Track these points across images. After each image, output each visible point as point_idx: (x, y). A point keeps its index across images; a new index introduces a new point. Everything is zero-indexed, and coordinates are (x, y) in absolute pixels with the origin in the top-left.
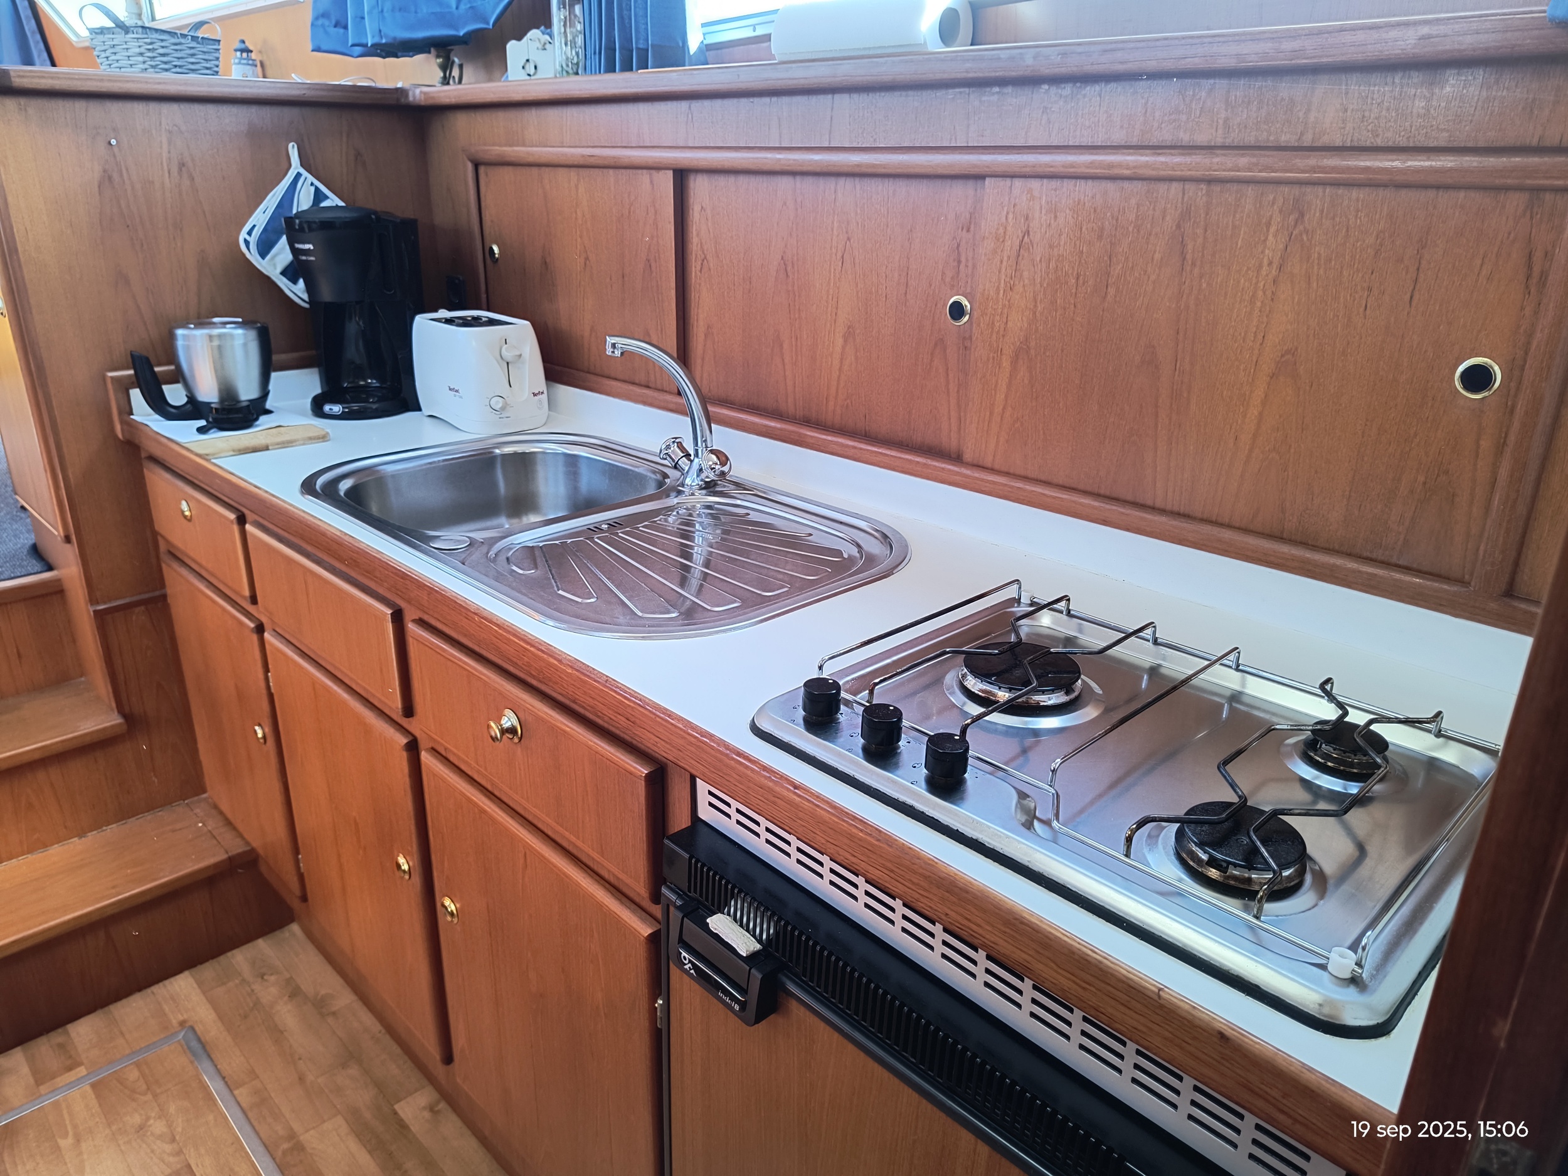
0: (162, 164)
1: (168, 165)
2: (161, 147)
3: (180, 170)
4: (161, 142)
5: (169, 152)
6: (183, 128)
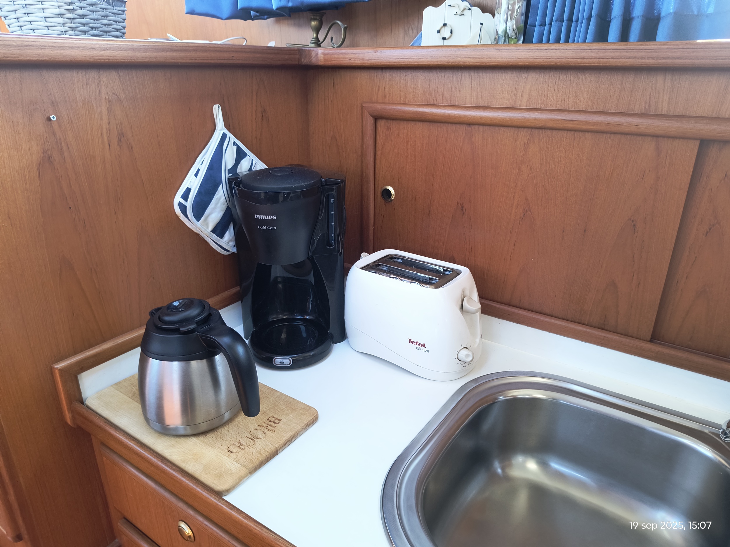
0: (102, 136)
1: (108, 138)
2: (101, 119)
3: (120, 140)
4: (101, 113)
5: (109, 123)
6: (123, 96)
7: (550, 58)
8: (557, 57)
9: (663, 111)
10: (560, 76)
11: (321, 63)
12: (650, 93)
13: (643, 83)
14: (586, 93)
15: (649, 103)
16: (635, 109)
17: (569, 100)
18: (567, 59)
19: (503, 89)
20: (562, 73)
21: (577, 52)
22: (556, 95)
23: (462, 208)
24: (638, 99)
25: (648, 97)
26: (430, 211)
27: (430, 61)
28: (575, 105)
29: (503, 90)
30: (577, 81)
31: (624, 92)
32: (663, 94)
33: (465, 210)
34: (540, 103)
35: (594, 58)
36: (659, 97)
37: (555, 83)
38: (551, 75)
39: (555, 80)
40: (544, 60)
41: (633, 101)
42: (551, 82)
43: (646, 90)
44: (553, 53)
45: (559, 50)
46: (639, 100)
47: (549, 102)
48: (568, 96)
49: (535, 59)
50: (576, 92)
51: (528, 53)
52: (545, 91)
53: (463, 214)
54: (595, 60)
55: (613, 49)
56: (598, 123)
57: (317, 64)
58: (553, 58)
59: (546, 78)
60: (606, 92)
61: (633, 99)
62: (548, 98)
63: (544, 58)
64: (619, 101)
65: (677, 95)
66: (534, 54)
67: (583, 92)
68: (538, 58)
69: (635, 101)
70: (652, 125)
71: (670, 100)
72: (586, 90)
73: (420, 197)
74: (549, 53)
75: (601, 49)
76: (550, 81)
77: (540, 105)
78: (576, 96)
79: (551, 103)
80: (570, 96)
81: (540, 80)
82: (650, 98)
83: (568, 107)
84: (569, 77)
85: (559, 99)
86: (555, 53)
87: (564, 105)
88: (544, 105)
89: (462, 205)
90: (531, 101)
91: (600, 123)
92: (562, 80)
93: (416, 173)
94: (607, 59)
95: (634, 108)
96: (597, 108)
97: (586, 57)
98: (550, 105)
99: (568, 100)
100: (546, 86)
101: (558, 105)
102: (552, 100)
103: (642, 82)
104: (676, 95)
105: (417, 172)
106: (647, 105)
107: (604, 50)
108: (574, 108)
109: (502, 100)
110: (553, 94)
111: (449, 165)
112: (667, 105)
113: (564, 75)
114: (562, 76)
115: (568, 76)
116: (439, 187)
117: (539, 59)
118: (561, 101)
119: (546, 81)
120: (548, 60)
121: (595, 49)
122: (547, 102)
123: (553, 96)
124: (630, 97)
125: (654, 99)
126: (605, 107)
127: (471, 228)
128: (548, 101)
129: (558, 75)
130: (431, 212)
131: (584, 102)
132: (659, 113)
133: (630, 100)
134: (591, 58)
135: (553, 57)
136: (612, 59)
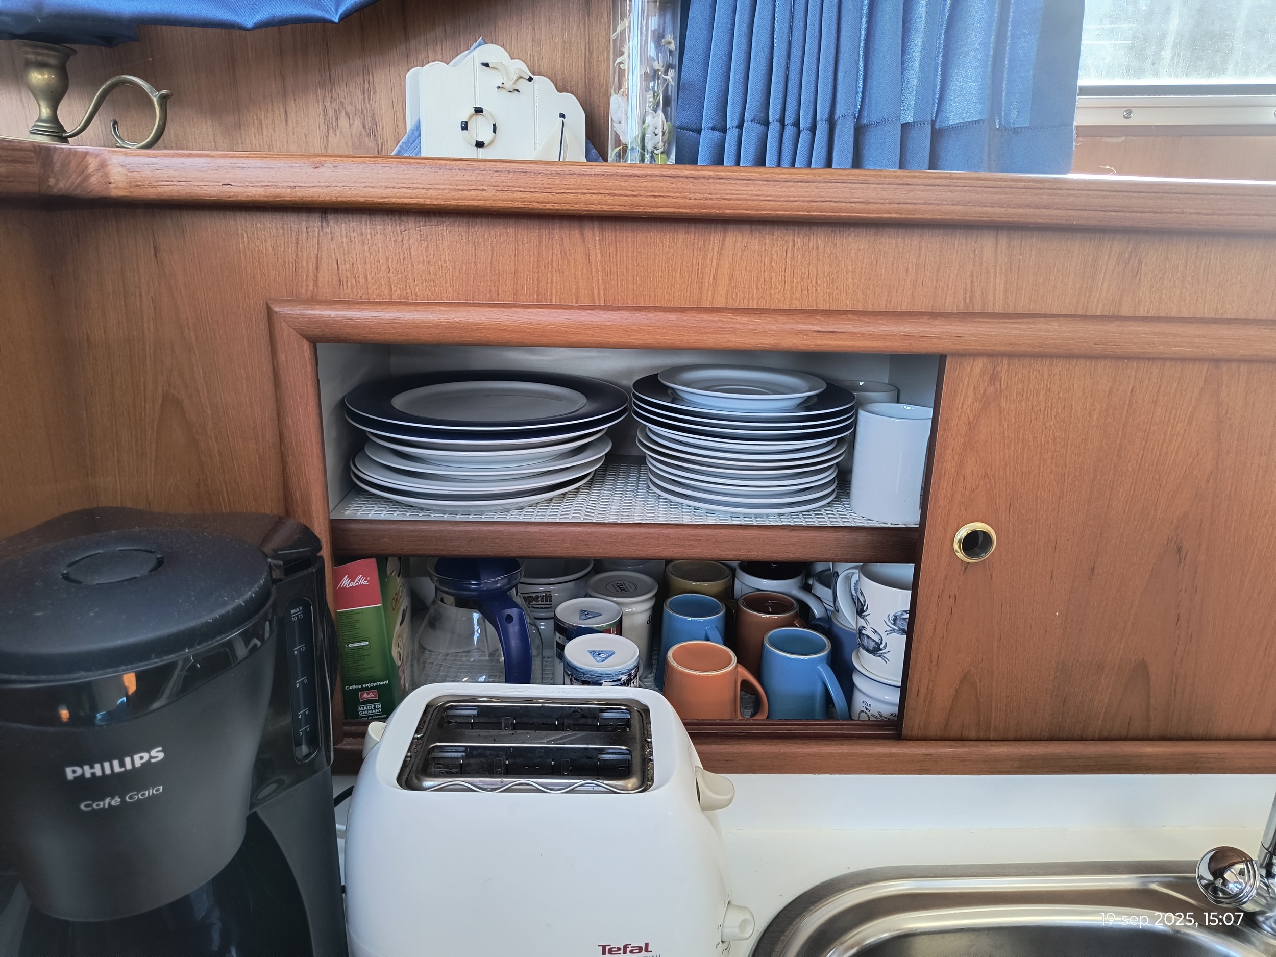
7: (796, 201)
8: (810, 199)
9: (997, 307)
10: (796, 239)
11: (115, 192)
12: (972, 273)
13: (959, 253)
14: (850, 274)
15: (972, 291)
16: (946, 305)
17: (816, 290)
18: (833, 204)
19: (668, 267)
20: (798, 234)
21: (854, 189)
22: (789, 279)
23: (1179, 550)
24: (950, 285)
25: (969, 281)
26: (1093, 569)
27: (493, 198)
28: (830, 300)
29: (670, 268)
30: (830, 249)
31: (925, 271)
32: (995, 274)
33: (1186, 553)
34: (755, 296)
35: (889, 203)
36: (987, 279)
37: (785, 254)
38: (775, 237)
39: (785, 248)
40: (782, 204)
41: (943, 289)
42: (776, 251)
43: (965, 267)
44: (803, 190)
45: (815, 184)
46: (953, 287)
47: (776, 295)
48: (814, 282)
49: (762, 203)
50: (829, 272)
51: (747, 189)
52: (764, 271)
53: (1180, 562)
54: (892, 206)
55: (925, 185)
56: (887, 335)
57: (105, 194)
58: (803, 201)
59: (765, 244)
60: (890, 272)
61: (941, 285)
62: (773, 286)
63: (782, 199)
64: (915, 289)
65: (1018, 276)
66: (759, 190)
67: (845, 273)
68: (770, 200)
69: (945, 289)
70: (988, 335)
71: (1008, 286)
72: (850, 268)
73: (1068, 540)
74: (792, 189)
75: (903, 184)
76: (774, 250)
77: (755, 301)
78: (831, 280)
79: (779, 297)
80: (819, 282)
81: (753, 248)
82: (972, 282)
83: (816, 305)
84: (815, 241)
85: (797, 287)
86: (806, 190)
87: (808, 301)
88: (766, 302)
89: (1180, 542)
90: (736, 294)
91: (891, 335)
92: (800, 247)
93: (1064, 482)
94: (916, 204)
95: (945, 303)
96: (875, 304)
97: (872, 201)
98: (779, 301)
99: (814, 289)
100: (767, 260)
101: (794, 301)
102: (782, 290)
103: (957, 253)
104: (1016, 276)
105: (1066, 481)
106: (968, 295)
107: (909, 187)
108: (828, 305)
109: (669, 290)
110: (783, 278)
111: (1155, 456)
112: (1002, 294)
113: (804, 237)
114: (799, 240)
115: (813, 240)
116: (1125, 511)
117: (771, 203)
118: (800, 291)
119: (765, 250)
120: (791, 204)
121: (890, 184)
122: (771, 294)
123: (783, 282)
124: (937, 282)
125: (980, 283)
126: (890, 302)
127: (1196, 591)
128: (773, 292)
129: (791, 238)
130: (1096, 570)
131: (847, 294)
132: (990, 310)
133: (936, 287)
134: (883, 201)
135: (802, 199)
136: (926, 206)
